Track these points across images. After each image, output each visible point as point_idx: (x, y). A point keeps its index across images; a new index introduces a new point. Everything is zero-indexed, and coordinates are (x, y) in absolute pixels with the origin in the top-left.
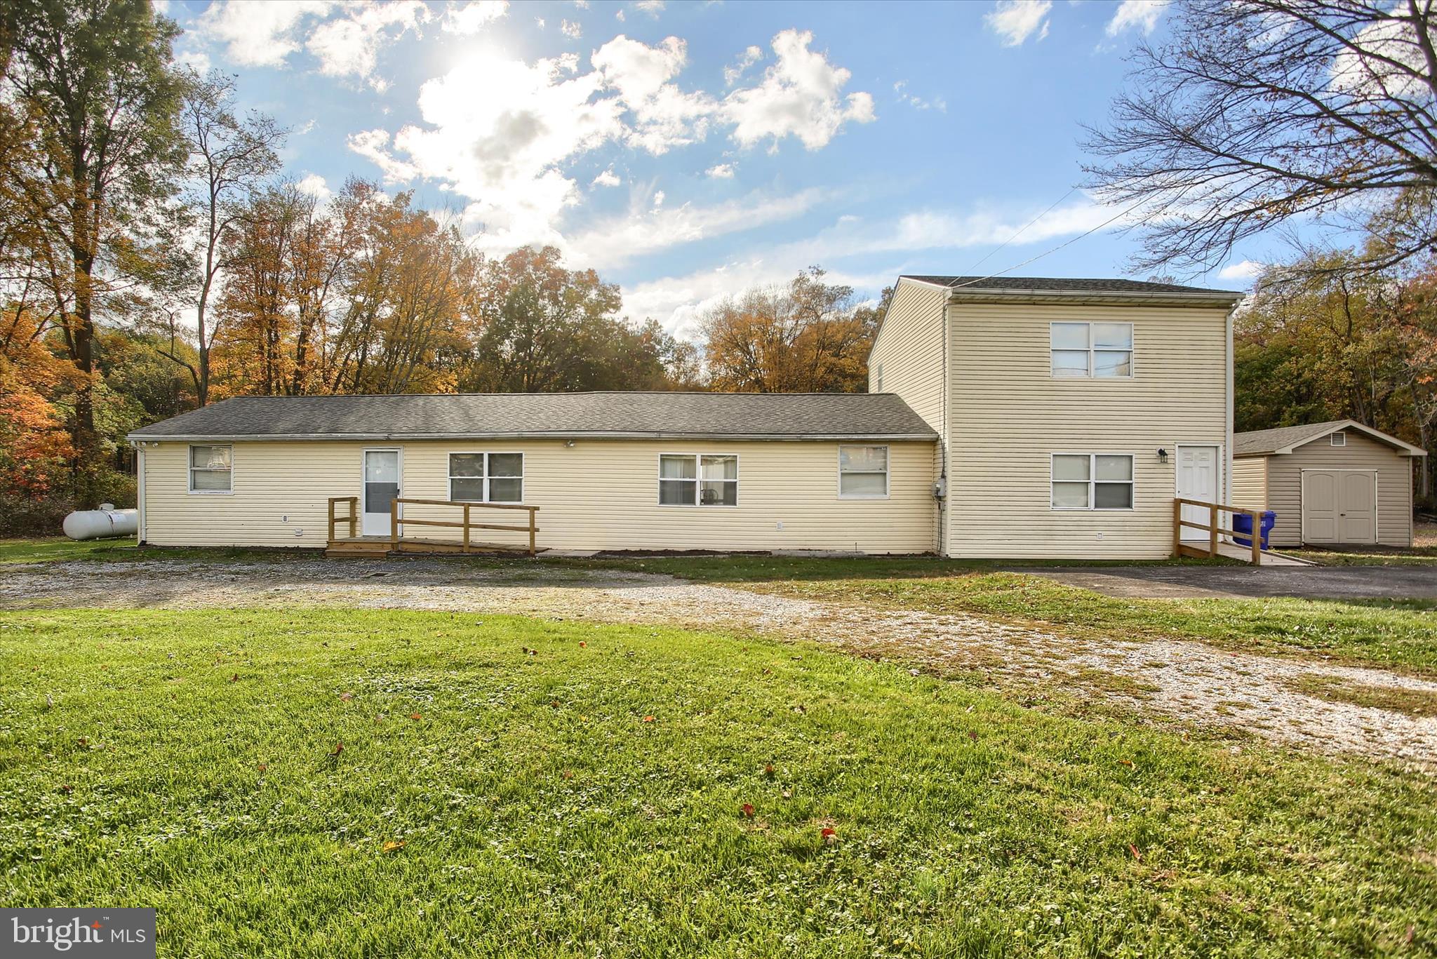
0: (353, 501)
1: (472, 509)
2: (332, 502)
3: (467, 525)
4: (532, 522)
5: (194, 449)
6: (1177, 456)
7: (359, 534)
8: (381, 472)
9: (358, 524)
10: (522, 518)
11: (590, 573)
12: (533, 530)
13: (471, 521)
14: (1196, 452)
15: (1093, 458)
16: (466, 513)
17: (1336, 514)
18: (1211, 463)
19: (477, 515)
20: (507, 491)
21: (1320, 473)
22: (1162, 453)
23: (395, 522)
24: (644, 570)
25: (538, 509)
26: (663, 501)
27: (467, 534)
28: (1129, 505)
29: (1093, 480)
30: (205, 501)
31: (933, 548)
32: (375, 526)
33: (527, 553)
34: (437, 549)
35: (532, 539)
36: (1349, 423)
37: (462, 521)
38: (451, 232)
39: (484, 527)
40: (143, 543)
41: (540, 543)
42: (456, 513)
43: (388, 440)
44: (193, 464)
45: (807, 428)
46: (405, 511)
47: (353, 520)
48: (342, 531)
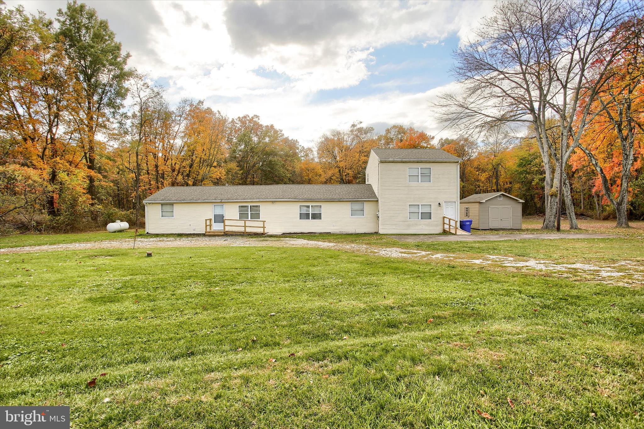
0: (210, 220)
1: (246, 222)
2: (206, 220)
3: (245, 226)
4: (264, 225)
5: (162, 205)
6: (443, 204)
7: (212, 230)
8: (219, 211)
9: (212, 227)
10: (261, 224)
11: (282, 239)
12: (264, 227)
14: (449, 203)
15: (420, 206)
16: (245, 223)
17: (500, 220)
18: (454, 206)
19: (248, 224)
20: (256, 216)
21: (494, 208)
22: (439, 203)
23: (225, 226)
24: (296, 238)
25: (265, 221)
26: (300, 219)
27: (245, 229)
28: (431, 219)
29: (420, 212)
30: (166, 220)
31: (376, 231)
32: (217, 227)
33: (263, 234)
34: (237, 233)
35: (264, 230)
36: (502, 193)
37: (244, 225)
38: (217, 112)
39: (250, 227)
40: (147, 233)
41: (266, 231)
42: (242, 223)
43: (221, 202)
44: (162, 210)
45: (341, 197)
46: (227, 223)
47: (210, 226)
48: (208, 230)
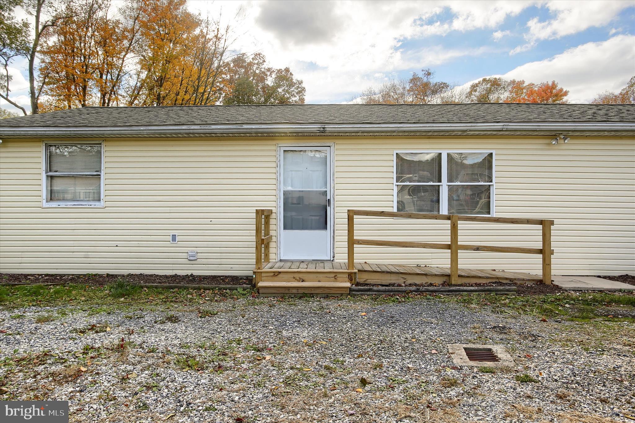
0: (264, 214)
3: (454, 247)
4: (546, 241)
5: (50, 149)
7: (274, 260)
9: (272, 245)
12: (547, 252)
13: (462, 240)
16: (454, 229)
25: (552, 223)
27: (454, 260)
30: (66, 215)
32: (300, 247)
35: (547, 264)
39: (478, 249)
44: (50, 167)
